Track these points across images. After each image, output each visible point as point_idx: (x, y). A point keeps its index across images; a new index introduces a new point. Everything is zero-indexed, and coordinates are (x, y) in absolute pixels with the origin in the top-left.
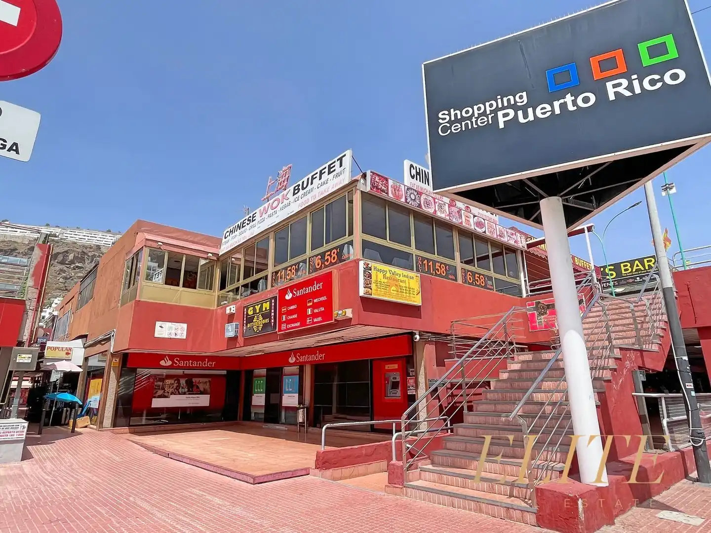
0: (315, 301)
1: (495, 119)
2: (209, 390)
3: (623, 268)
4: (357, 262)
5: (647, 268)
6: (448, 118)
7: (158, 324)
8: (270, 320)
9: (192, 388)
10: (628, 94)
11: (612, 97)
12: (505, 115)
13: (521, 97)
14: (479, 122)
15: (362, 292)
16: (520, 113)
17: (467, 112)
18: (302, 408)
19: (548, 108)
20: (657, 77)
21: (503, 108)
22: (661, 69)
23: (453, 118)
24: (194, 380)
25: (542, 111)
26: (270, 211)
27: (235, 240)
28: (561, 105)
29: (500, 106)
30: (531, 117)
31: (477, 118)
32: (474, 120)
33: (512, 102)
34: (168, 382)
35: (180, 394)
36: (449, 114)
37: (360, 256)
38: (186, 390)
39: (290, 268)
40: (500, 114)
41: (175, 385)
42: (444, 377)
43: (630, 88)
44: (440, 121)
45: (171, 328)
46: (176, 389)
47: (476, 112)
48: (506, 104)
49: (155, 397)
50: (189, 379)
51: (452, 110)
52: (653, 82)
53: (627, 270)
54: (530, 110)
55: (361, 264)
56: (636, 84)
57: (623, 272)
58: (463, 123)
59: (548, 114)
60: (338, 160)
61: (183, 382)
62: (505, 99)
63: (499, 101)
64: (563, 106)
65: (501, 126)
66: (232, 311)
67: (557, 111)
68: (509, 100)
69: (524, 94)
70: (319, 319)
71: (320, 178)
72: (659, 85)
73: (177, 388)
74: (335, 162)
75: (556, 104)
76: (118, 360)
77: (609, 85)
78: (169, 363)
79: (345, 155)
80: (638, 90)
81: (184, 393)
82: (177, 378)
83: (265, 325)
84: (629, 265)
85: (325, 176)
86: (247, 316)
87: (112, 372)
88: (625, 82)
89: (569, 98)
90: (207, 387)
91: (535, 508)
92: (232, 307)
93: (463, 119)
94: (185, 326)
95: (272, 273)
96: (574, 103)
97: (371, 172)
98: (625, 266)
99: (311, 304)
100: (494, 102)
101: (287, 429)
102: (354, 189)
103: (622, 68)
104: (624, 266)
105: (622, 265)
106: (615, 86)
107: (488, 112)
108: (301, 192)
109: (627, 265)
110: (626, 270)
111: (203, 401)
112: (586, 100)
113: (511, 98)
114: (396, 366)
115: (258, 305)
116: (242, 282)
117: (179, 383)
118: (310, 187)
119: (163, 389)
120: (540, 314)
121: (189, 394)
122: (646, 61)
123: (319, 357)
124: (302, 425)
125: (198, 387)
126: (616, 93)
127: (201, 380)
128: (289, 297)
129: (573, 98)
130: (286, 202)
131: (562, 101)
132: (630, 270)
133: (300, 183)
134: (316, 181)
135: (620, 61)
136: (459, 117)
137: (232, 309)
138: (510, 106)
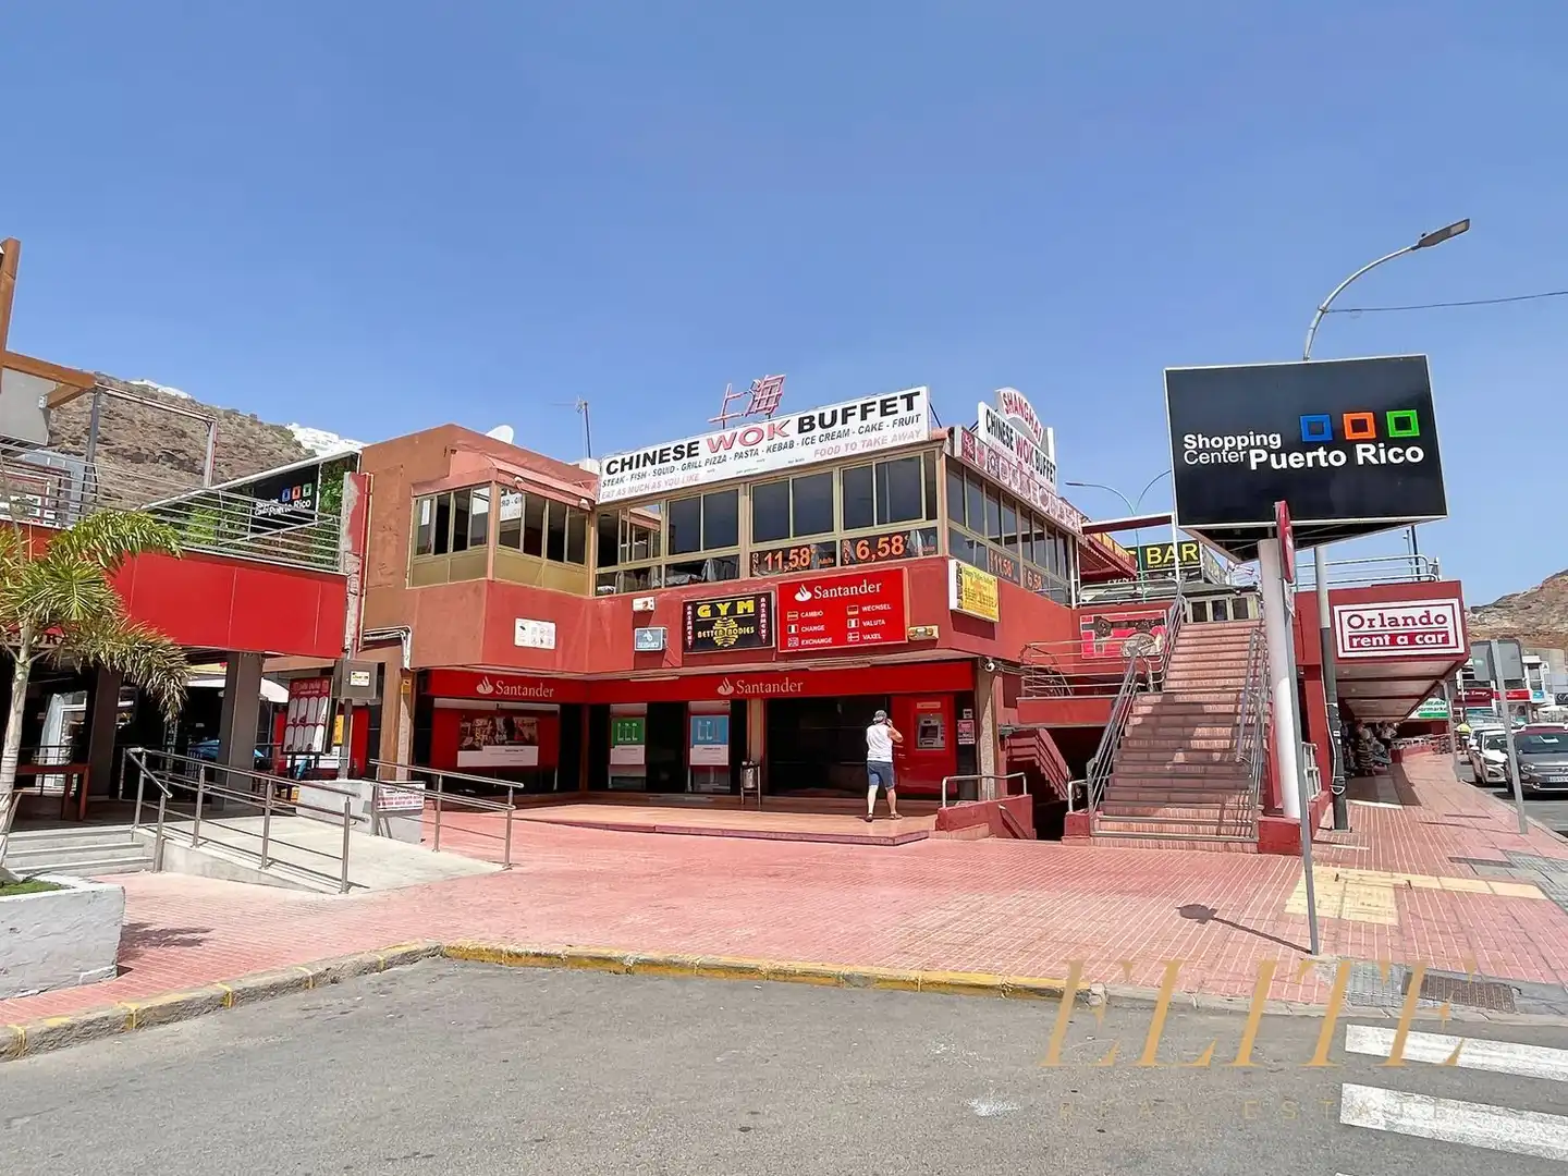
0: (865, 609)
1: (1247, 457)
2: (536, 738)
3: (1149, 556)
4: (944, 560)
5: (1185, 559)
6: (1195, 444)
7: (519, 622)
8: (758, 629)
9: (514, 737)
10: (1374, 461)
11: (1361, 462)
12: (1258, 456)
13: (1274, 439)
14: (1230, 457)
15: (953, 604)
16: (1273, 456)
17: (1217, 442)
18: (751, 767)
19: (1301, 458)
20: (1400, 451)
21: (1256, 447)
22: (1405, 443)
23: (1201, 446)
24: (515, 719)
25: (1295, 460)
26: (738, 447)
27: (643, 481)
28: (1314, 458)
29: (1253, 444)
30: (1284, 465)
31: (1228, 452)
32: (1224, 453)
33: (1266, 443)
34: (480, 722)
35: (496, 744)
36: (1197, 441)
37: (947, 554)
38: (505, 737)
39: (796, 551)
40: (1253, 453)
41: (489, 728)
42: (1011, 719)
43: (1377, 456)
44: (1186, 446)
45: (535, 629)
46: (491, 735)
47: (1227, 445)
48: (1258, 443)
49: (462, 750)
50: (508, 715)
51: (1200, 436)
52: (1396, 455)
53: (1156, 559)
54: (1283, 456)
55: (952, 564)
56: (1382, 452)
57: (1149, 562)
58: (1213, 455)
59: (1301, 465)
60: (902, 397)
61: (500, 722)
62: (1258, 437)
63: (1252, 438)
64: (1315, 459)
65: (1254, 467)
66: (649, 607)
67: (1310, 464)
68: (1262, 439)
69: (1278, 436)
70: (876, 636)
71: (864, 417)
72: (1401, 459)
73: (494, 731)
74: (895, 398)
75: (1310, 456)
76: (410, 681)
77: (1359, 447)
78: (489, 689)
79: (918, 394)
80: (1383, 461)
81: (503, 743)
82: (490, 715)
83: (743, 639)
84: (1159, 550)
85: (874, 417)
86: (693, 620)
87: (402, 703)
88: (1373, 448)
89: (1321, 453)
90: (534, 731)
91: (1257, 839)
92: (648, 599)
93: (1212, 449)
94: (552, 626)
95: (751, 554)
96: (1326, 459)
97: (963, 428)
98: (1154, 552)
99: (857, 612)
100: (1246, 438)
101: (711, 800)
102: (937, 450)
103: (1371, 433)
104: (1152, 552)
105: (1149, 550)
106: (1364, 450)
107: (1240, 448)
108: (818, 431)
109: (1155, 552)
110: (1153, 559)
111: (529, 756)
112: (1337, 458)
113: (1265, 437)
114: (938, 705)
115: (723, 603)
116: (665, 559)
117: (494, 724)
118: (839, 426)
119: (473, 735)
120: (1100, 635)
121: (510, 744)
122: (1393, 433)
123: (788, 688)
124: (751, 793)
125: (521, 733)
126: (1365, 458)
127: (527, 720)
128: (803, 596)
129: (1325, 453)
130: (778, 439)
131: (1315, 454)
132: (1160, 558)
133: (816, 414)
134: (855, 421)
135: (1371, 425)
136: (1208, 446)
137: (650, 604)
138: (1262, 447)
